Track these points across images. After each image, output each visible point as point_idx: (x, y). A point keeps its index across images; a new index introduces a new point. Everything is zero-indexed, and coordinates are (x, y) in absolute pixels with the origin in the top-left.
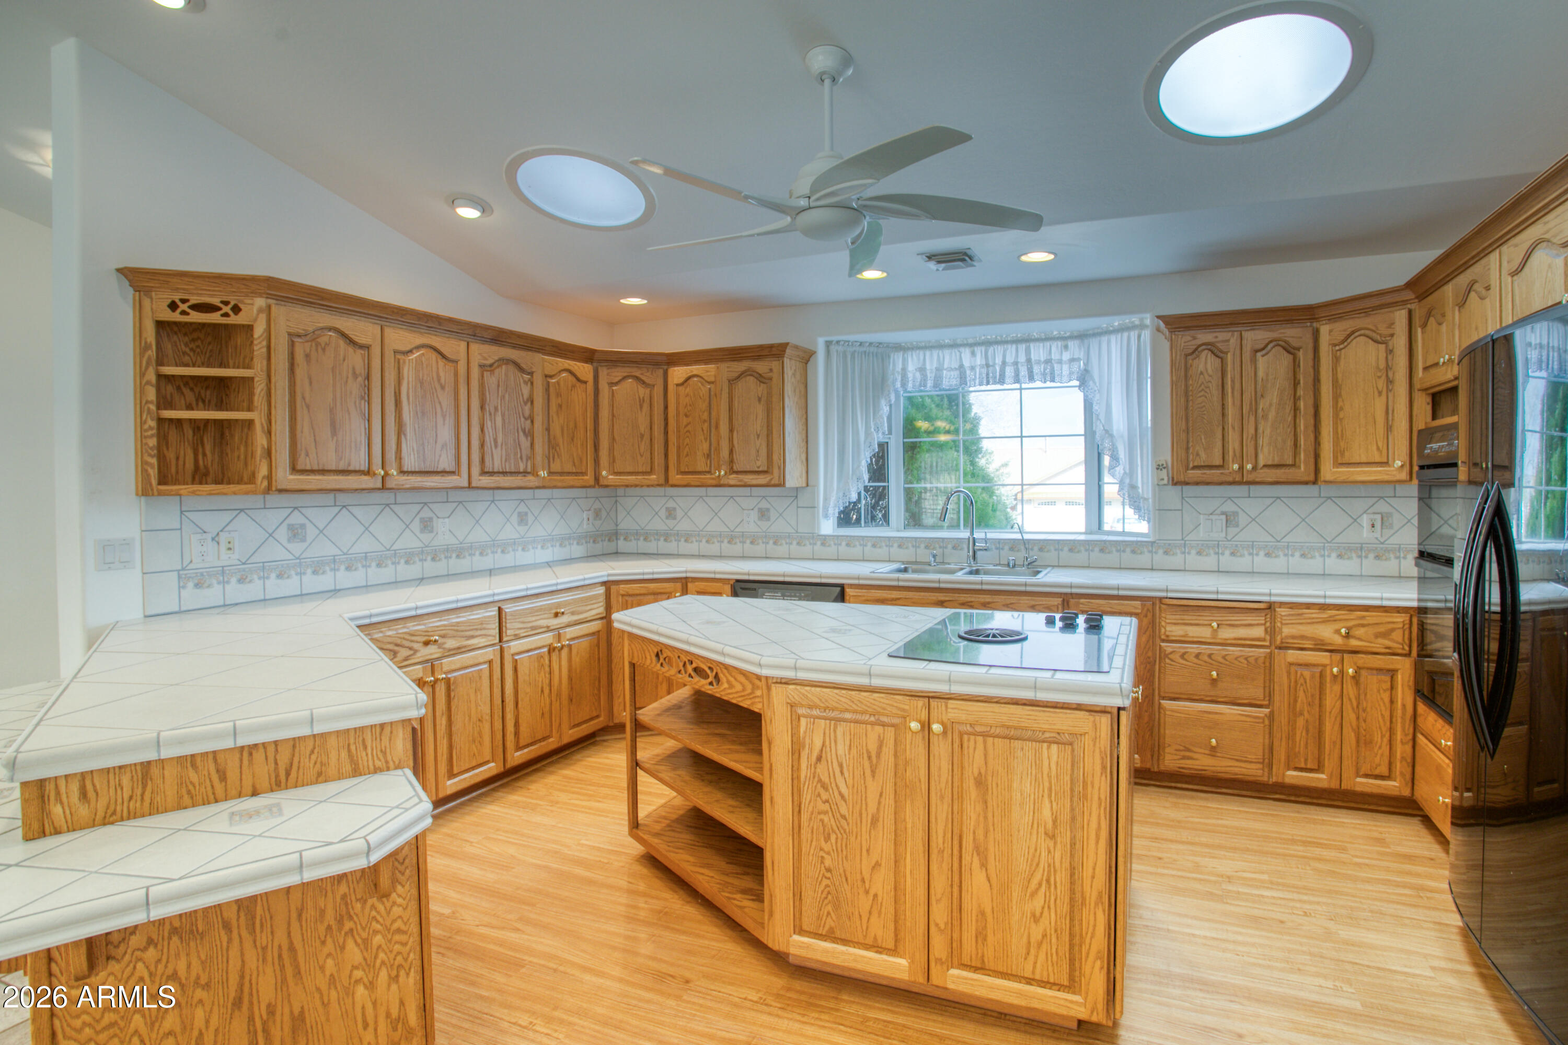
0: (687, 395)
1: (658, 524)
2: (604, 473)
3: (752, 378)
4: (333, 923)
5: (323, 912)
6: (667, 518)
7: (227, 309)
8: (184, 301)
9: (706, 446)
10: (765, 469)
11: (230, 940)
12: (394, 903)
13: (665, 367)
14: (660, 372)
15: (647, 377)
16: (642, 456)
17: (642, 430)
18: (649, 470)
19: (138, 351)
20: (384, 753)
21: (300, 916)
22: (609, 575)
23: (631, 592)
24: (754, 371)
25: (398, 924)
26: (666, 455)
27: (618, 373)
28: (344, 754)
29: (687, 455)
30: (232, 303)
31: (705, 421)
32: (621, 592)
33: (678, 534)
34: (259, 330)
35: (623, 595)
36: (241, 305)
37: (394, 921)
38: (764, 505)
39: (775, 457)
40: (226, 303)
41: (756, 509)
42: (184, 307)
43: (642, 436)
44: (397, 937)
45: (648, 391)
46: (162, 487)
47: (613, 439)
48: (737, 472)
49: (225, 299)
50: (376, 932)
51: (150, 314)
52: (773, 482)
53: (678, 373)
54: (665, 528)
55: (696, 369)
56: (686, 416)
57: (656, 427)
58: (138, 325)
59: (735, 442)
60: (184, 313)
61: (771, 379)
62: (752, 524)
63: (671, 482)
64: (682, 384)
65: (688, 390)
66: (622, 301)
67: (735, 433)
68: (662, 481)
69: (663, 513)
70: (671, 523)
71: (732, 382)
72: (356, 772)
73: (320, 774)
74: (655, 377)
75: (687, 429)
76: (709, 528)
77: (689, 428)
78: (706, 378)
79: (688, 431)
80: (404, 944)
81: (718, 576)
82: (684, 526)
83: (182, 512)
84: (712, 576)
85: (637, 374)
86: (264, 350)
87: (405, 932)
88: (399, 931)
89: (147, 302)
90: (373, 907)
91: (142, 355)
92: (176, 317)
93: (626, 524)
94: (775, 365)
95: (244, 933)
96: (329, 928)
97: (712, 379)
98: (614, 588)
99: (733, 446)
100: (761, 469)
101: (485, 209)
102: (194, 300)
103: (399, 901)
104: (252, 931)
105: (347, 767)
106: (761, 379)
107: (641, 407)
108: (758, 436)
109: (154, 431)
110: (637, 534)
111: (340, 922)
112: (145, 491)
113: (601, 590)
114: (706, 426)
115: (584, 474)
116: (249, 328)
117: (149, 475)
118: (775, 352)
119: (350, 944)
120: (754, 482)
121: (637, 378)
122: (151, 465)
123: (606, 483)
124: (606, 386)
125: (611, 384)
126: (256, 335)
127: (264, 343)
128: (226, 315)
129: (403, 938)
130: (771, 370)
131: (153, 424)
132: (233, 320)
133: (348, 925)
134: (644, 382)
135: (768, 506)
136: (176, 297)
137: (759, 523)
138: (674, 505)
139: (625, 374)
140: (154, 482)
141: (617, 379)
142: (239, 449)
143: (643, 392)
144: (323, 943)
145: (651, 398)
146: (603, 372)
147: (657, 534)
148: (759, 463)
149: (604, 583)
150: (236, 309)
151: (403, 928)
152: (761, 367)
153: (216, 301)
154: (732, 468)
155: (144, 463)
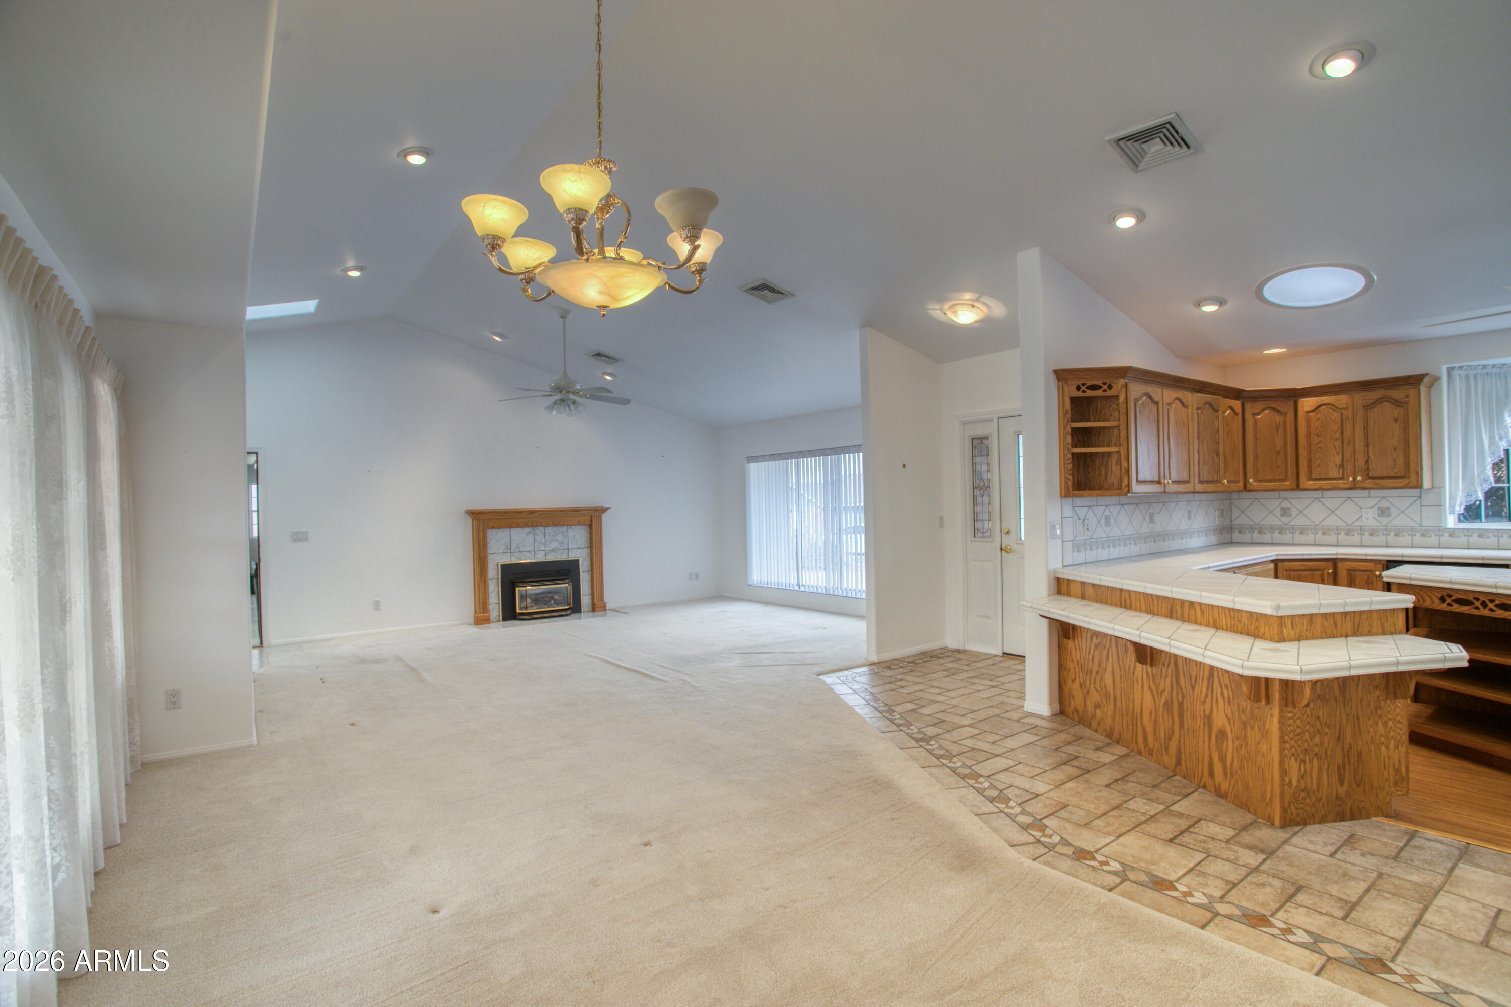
0: (1318, 420)
1: (1274, 520)
2: (1251, 480)
3: (1387, 404)
4: (1373, 709)
5: (1370, 702)
6: (1282, 515)
7: (1105, 387)
8: (1084, 385)
9: (1338, 459)
10: (1403, 474)
11: (1337, 707)
12: (1397, 706)
13: (1294, 399)
14: (1291, 403)
15: (1282, 407)
16: (1278, 467)
17: (1278, 448)
18: (1284, 478)
19: (1061, 415)
20: (1394, 624)
21: (1361, 702)
22: (1277, 555)
23: (1293, 568)
24: (1390, 398)
25: (1398, 718)
26: (1298, 466)
27: (1259, 406)
28: (1379, 623)
29: (1319, 466)
30: (1108, 383)
31: (1337, 439)
32: (1286, 568)
33: (1293, 528)
34: (1122, 399)
35: (1287, 570)
36: (1113, 385)
37: (1397, 716)
38: (1384, 504)
39: (1412, 465)
40: (1104, 384)
41: (1376, 508)
42: (1083, 388)
43: (1279, 453)
44: (1398, 725)
45: (1282, 418)
46: (1075, 492)
47: (1256, 456)
48: (1373, 478)
49: (1104, 381)
50: (1390, 719)
51: (1067, 394)
52: (1411, 485)
53: (1307, 403)
54: (1280, 523)
55: (1326, 399)
56: (1317, 435)
57: (1289, 445)
58: (1061, 400)
59: (1371, 454)
60: (1084, 391)
61: (1407, 403)
62: (1370, 518)
63: (1301, 487)
64: (1313, 411)
65: (1319, 415)
66: (1265, 352)
67: (1371, 448)
68: (1294, 486)
69: (1278, 512)
70: (1285, 519)
71: (1368, 407)
72: (1383, 633)
73: (1370, 631)
74: (1288, 407)
75: (1318, 446)
76: (1324, 523)
77: (1321, 445)
78: (1338, 406)
79: (1320, 447)
80: (1401, 729)
81: (1369, 558)
82: (1299, 521)
83: (1074, 507)
84: (1364, 557)
85: (1274, 406)
86: (1125, 410)
87: (1401, 723)
88: (1399, 721)
89: (1066, 388)
90: (1389, 706)
91: (1064, 417)
92: (1080, 394)
93: (1240, 520)
94: (1412, 392)
95: (1342, 705)
96: (1372, 711)
97: (1345, 406)
98: (1280, 565)
99: (1369, 457)
100: (1398, 475)
101: (1221, 302)
102: (1089, 383)
103: (1399, 705)
104: (1344, 705)
105: (1380, 630)
106: (1397, 403)
107: (1277, 430)
108: (1395, 449)
109: (1071, 460)
110: (1252, 529)
111: (1376, 710)
112: (1066, 494)
113: (1272, 566)
114: (1338, 443)
115: (1238, 482)
116: (1116, 397)
117: (1068, 486)
118: (1414, 381)
119: (1380, 723)
120: (1390, 485)
121: (1274, 409)
122: (1070, 480)
123: (1252, 488)
124: (1251, 416)
125: (1255, 415)
126: (1120, 401)
127: (1125, 406)
128: (1105, 391)
129: (1400, 726)
130: (1408, 396)
131: (1070, 456)
132: (1109, 393)
133: (1379, 712)
134: (1279, 412)
135: (1388, 505)
136: (1080, 383)
137: (1380, 519)
138: (1289, 505)
139: (1264, 406)
140: (1071, 489)
141: (1258, 411)
142: (1099, 469)
143: (1278, 419)
144: (1369, 719)
145: (1285, 423)
146: (1248, 406)
147: (1272, 529)
148: (1395, 470)
149: (1272, 561)
150: (1110, 387)
151: (1401, 721)
152: (1397, 394)
153: (1099, 383)
154: (1368, 475)
155: (1066, 479)
